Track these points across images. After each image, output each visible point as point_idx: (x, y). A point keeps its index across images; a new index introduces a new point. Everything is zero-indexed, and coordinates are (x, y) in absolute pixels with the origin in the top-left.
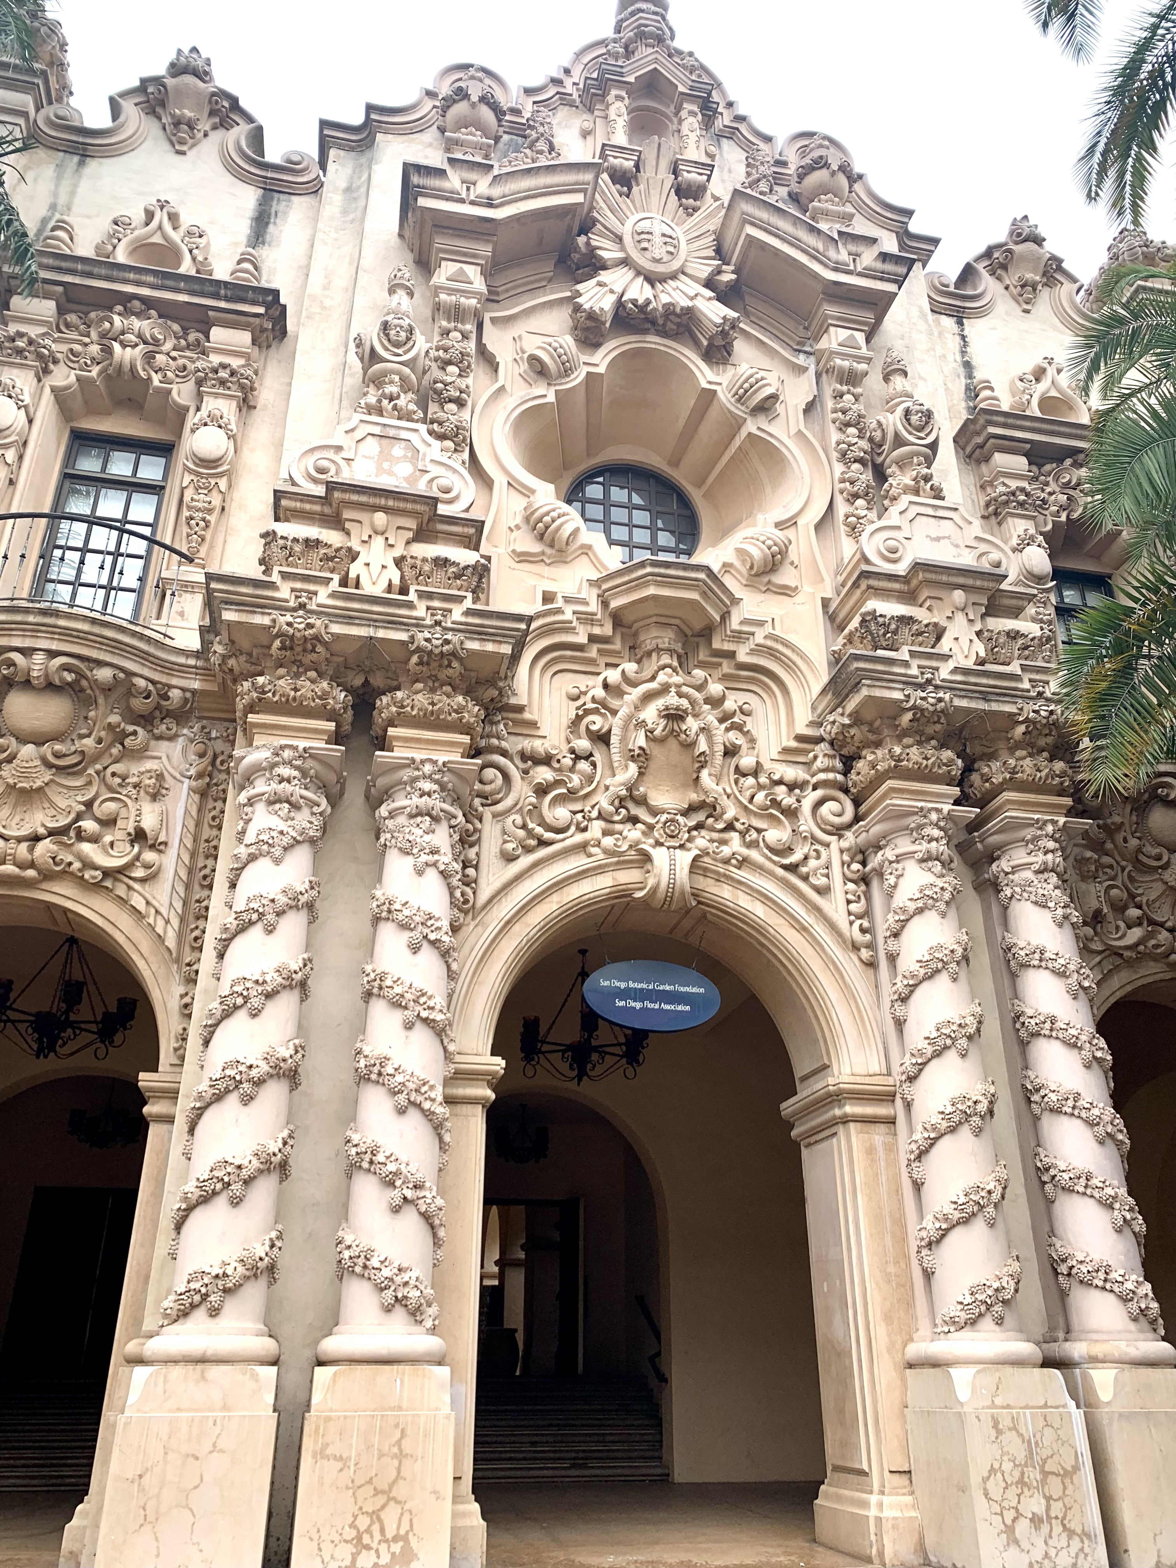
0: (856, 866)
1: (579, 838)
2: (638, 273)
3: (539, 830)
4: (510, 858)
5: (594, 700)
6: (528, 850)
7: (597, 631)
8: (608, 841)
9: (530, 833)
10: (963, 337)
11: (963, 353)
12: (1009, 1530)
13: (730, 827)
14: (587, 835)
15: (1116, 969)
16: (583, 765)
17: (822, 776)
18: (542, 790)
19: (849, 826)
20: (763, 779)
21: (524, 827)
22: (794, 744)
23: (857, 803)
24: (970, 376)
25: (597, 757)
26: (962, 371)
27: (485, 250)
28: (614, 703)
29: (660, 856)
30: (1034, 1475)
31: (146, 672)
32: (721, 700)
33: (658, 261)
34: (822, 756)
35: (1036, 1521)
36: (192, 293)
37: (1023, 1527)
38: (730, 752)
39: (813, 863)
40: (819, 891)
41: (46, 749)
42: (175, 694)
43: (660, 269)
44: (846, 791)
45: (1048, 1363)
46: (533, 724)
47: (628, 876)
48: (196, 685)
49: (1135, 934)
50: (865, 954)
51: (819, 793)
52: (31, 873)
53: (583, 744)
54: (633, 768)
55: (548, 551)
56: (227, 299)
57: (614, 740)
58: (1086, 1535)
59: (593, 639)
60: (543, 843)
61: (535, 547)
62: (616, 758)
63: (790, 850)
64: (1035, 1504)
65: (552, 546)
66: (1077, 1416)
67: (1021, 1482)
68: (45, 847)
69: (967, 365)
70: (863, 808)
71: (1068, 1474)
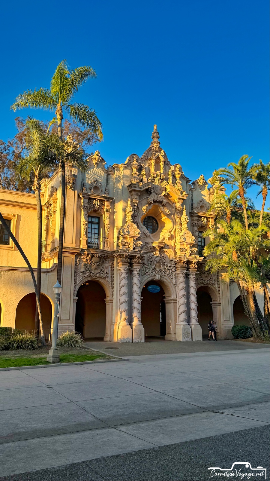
0: (175, 276)
1: (149, 273)
2: (155, 193)
3: (146, 273)
4: (143, 276)
5: (151, 257)
6: (144, 275)
7: (151, 248)
8: (152, 274)
9: (145, 273)
10: (192, 195)
11: (192, 198)
12: (185, 338)
13: (164, 272)
14: (150, 273)
15: (198, 285)
16: (150, 265)
17: (172, 265)
18: (146, 268)
19: (175, 271)
20: (167, 266)
21: (144, 272)
22: (170, 261)
23: (176, 268)
24: (192, 202)
25: (151, 264)
26: (191, 201)
27: (139, 194)
28: (153, 257)
29: (157, 275)
30: (187, 334)
31: (106, 254)
32: (163, 256)
33: (158, 192)
34: (173, 263)
35: (187, 337)
36: (104, 198)
37: (186, 337)
38: (164, 263)
39: (171, 275)
40: (171, 278)
41: (97, 264)
42: (108, 256)
43: (158, 193)
44: (175, 267)
45: (188, 325)
46: (144, 260)
47: (153, 277)
48: (110, 255)
49: (201, 281)
50: (175, 285)
51: (172, 267)
52: (97, 277)
53: (150, 262)
54: (155, 265)
55: (146, 237)
56: (108, 199)
57: (153, 262)
58: (190, 338)
59: (151, 249)
60: (146, 274)
61: (144, 236)
62: (153, 264)
63: (169, 274)
64: (187, 336)
65: (146, 236)
66: (191, 329)
67: (186, 334)
68: (98, 275)
69: (192, 200)
70: (176, 269)
71: (189, 334)
